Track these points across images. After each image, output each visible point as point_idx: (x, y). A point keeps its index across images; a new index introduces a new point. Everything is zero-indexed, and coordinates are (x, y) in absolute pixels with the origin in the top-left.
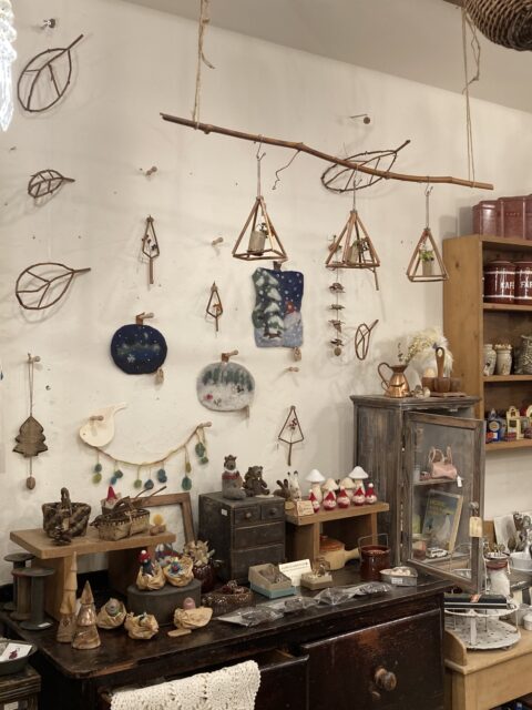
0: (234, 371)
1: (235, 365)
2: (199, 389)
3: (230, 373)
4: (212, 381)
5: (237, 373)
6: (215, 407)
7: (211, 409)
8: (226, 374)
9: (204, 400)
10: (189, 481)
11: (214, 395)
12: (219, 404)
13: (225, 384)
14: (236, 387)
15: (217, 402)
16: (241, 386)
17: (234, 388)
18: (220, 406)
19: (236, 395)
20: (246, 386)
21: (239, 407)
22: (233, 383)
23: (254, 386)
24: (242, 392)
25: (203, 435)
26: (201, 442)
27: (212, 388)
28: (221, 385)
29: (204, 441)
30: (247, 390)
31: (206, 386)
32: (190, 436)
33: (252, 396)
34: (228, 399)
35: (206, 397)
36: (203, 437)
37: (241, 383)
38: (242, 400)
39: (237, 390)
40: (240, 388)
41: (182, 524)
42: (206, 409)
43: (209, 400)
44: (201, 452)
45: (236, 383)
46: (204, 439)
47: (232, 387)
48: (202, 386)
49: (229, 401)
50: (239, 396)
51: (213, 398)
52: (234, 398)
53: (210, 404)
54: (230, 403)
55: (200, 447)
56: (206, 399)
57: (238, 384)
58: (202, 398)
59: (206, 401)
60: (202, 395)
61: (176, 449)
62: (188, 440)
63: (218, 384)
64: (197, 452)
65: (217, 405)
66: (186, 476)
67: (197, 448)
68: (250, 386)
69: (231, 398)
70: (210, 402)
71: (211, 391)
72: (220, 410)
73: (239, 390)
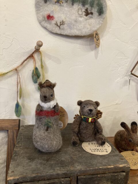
2: (37, 6)
6: (56, 30)
7: (51, 32)
9: (43, 20)
10: (19, 108)
11: (56, 16)
12: (61, 27)
13: (71, 4)
14: (84, 10)
15: (59, 24)
16: (89, 8)
17: (81, 10)
18: (63, 29)
19: (83, 18)
20: (96, 10)
21: (86, 32)
22: (80, 4)
23: (105, 9)
24: (90, 15)
25: (41, 60)
26: (37, 66)
27: (54, 8)
28: (65, 4)
29: (42, 67)
30: (97, 14)
31: (46, 5)
32: (25, 59)
33: (103, 21)
34: (73, 22)
35: (46, 17)
36: (42, 62)
37: (90, 5)
38: (90, 25)
39: (84, 13)
40: (89, 12)
41: (6, 153)
42: (47, 33)
43: (50, 21)
44: (35, 77)
45: (84, 5)
46: (42, 64)
47: (79, 9)
48: (41, 3)
49: (74, 25)
50: (86, 20)
51: (54, 19)
52: (80, 22)
53: (51, 26)
54: (75, 27)
55: (35, 72)
56: (46, 19)
57: (87, 6)
58: (41, 18)
59: (46, 21)
60: (41, 14)
61: (6, 72)
62: (20, 64)
63: (61, 3)
64: (33, 77)
65: (59, 27)
66: (18, 102)
67: (33, 73)
68: (100, 9)
69: (76, 21)
70: (50, 24)
71: (52, 12)
72: (62, 34)
73: (87, 14)
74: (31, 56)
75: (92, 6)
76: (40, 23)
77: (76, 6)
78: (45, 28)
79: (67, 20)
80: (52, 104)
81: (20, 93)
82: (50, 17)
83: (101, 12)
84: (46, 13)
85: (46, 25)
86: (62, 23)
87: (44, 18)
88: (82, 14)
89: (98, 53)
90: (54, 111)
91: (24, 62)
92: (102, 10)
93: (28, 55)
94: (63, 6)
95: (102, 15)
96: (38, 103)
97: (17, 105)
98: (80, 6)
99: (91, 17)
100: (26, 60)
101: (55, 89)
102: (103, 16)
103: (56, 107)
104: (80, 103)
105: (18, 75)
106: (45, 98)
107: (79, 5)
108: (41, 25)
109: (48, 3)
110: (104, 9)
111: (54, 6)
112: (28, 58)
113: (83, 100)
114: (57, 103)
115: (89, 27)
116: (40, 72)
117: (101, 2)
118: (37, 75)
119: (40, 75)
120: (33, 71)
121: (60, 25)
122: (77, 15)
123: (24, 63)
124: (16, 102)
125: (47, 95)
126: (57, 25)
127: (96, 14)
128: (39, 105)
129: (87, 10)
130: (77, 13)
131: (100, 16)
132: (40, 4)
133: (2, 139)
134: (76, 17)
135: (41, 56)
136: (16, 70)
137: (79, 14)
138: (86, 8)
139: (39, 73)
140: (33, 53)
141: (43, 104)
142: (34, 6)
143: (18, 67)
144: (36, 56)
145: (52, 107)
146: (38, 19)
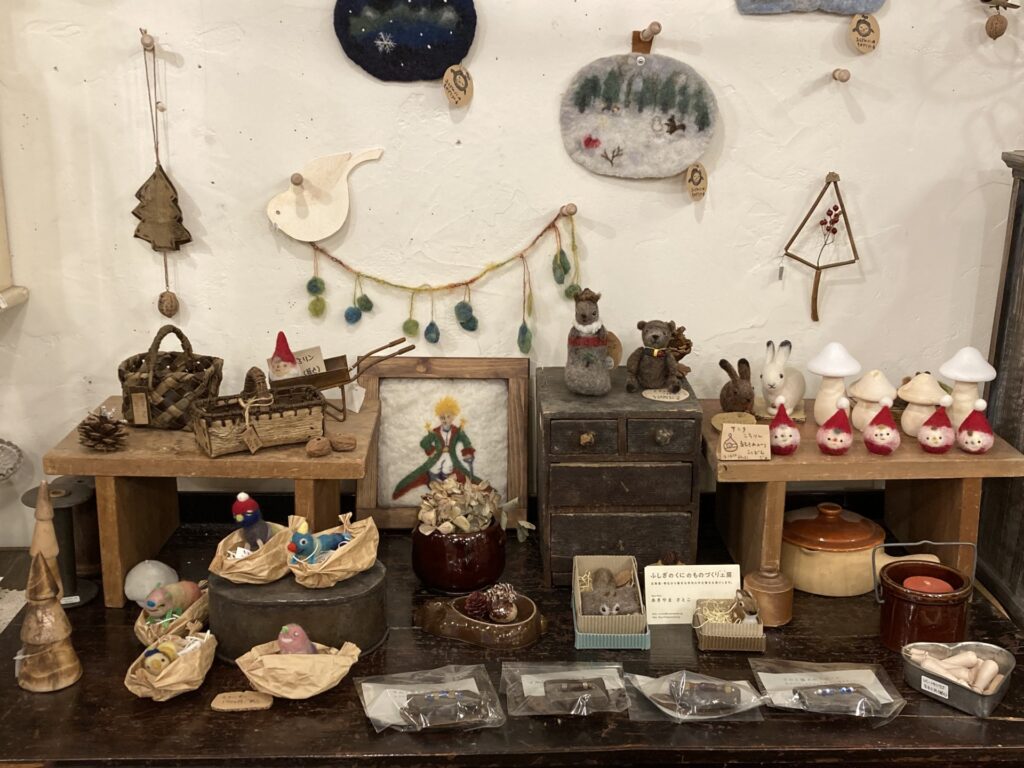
0: (663, 77)
1: (667, 61)
2: (565, 121)
3: (651, 84)
4: (599, 104)
5: (670, 82)
6: (606, 167)
7: (594, 172)
8: (638, 85)
9: (577, 150)
10: (528, 334)
11: (603, 137)
12: (615, 161)
13: (636, 111)
14: (665, 121)
15: (610, 156)
16: (678, 116)
17: (660, 121)
18: (619, 165)
19: (663, 140)
20: (693, 118)
21: (669, 170)
22: (657, 109)
23: (713, 117)
24: (680, 132)
25: (573, 233)
26: (564, 249)
27: (599, 121)
28: (623, 112)
29: (574, 248)
30: (696, 128)
31: (582, 116)
32: (539, 233)
33: (707, 143)
34: (642, 149)
35: (583, 143)
36: (573, 237)
37: (680, 108)
38: (679, 153)
39: (666, 128)
40: (677, 123)
41: (505, 422)
42: (584, 173)
43: (591, 149)
44: (560, 272)
45: (665, 110)
46: (573, 242)
47: (653, 120)
48: (572, 114)
49: (643, 155)
50: (671, 142)
51: (601, 146)
52: (658, 148)
53: (593, 159)
54: (646, 159)
55: (559, 262)
56: (583, 146)
57: (672, 112)
58: (573, 145)
59: (582, 151)
60: (572, 136)
61: (502, 261)
62: (531, 243)
63: (616, 109)
64: (554, 270)
65: (611, 162)
66: (524, 322)
67: (555, 262)
68: (703, 118)
69: (648, 146)
70: (592, 156)
71: (596, 129)
72: (617, 175)
73: (673, 128)
74: (552, 226)
75: (683, 109)
76: (571, 154)
77: (648, 114)
78: (582, 164)
79: (628, 146)
80: (594, 327)
81: (529, 304)
82: (590, 143)
83: (704, 122)
84: (582, 134)
85: (583, 158)
86: (618, 153)
87: (580, 144)
88: (661, 130)
89: (703, 208)
90: (598, 338)
91: (538, 238)
92: (708, 118)
93: (546, 225)
94: (620, 115)
95: (706, 129)
96: (571, 326)
97: (524, 330)
98: (658, 112)
99: (683, 136)
100: (541, 235)
101: (599, 303)
102: (710, 131)
103: (601, 331)
104: (642, 326)
105: (526, 267)
106: (584, 319)
107: (654, 110)
108: (573, 159)
109: (587, 112)
110: (710, 116)
111: (600, 117)
112: (545, 231)
113: (647, 321)
114: (602, 326)
115: (675, 157)
116: (570, 261)
117: (705, 101)
118: (564, 268)
119: (569, 268)
120: (556, 257)
121: (613, 157)
122: (650, 133)
123: (538, 242)
124: (519, 324)
125: (587, 313)
126: (607, 158)
127: (692, 127)
128: (574, 329)
129: (672, 120)
130: (650, 129)
131: (702, 132)
132: (572, 116)
133: (497, 396)
134: (648, 137)
135: (573, 226)
136: (522, 256)
137: (654, 130)
138: (669, 117)
139: (568, 264)
140: (556, 219)
141: (580, 327)
142: (557, 119)
143: (525, 250)
144: (560, 224)
145: (594, 332)
146: (566, 147)
